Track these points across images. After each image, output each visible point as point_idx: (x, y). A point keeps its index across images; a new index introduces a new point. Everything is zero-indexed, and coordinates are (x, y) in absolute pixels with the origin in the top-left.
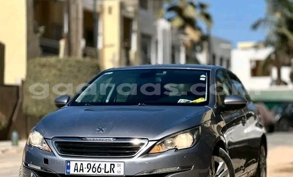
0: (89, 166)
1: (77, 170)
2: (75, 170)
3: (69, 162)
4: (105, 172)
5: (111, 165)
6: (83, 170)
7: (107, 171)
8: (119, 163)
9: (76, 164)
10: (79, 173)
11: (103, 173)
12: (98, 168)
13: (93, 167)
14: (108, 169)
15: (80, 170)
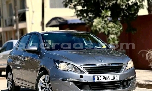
0: (104, 77)
1: (98, 79)
2: (97, 79)
3: (94, 76)
4: (111, 80)
5: (113, 76)
6: (101, 79)
7: (112, 79)
8: (117, 75)
9: (98, 77)
10: (99, 81)
11: (110, 80)
12: (108, 78)
13: (106, 78)
14: (112, 78)
15: (100, 79)
